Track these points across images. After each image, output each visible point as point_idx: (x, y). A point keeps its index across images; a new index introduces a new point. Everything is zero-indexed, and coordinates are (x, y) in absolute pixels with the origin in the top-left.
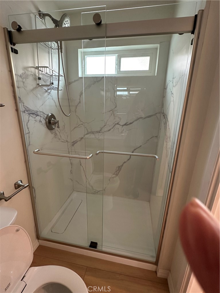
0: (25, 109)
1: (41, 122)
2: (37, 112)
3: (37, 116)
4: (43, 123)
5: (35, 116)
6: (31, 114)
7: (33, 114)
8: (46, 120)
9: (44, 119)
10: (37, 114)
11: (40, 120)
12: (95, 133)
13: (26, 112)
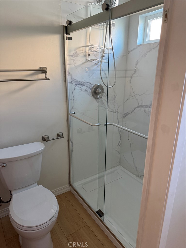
0: (73, 80)
1: (87, 91)
2: (83, 83)
3: (82, 86)
4: (89, 92)
5: (81, 86)
6: (77, 84)
7: (79, 84)
8: (92, 90)
9: (90, 89)
10: (83, 85)
11: (86, 89)
12: (145, 107)
13: (73, 83)
